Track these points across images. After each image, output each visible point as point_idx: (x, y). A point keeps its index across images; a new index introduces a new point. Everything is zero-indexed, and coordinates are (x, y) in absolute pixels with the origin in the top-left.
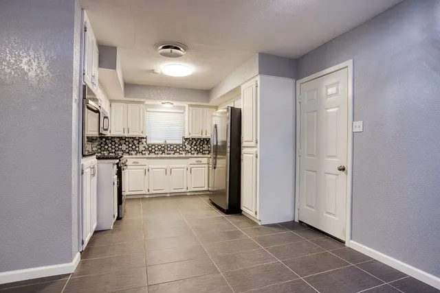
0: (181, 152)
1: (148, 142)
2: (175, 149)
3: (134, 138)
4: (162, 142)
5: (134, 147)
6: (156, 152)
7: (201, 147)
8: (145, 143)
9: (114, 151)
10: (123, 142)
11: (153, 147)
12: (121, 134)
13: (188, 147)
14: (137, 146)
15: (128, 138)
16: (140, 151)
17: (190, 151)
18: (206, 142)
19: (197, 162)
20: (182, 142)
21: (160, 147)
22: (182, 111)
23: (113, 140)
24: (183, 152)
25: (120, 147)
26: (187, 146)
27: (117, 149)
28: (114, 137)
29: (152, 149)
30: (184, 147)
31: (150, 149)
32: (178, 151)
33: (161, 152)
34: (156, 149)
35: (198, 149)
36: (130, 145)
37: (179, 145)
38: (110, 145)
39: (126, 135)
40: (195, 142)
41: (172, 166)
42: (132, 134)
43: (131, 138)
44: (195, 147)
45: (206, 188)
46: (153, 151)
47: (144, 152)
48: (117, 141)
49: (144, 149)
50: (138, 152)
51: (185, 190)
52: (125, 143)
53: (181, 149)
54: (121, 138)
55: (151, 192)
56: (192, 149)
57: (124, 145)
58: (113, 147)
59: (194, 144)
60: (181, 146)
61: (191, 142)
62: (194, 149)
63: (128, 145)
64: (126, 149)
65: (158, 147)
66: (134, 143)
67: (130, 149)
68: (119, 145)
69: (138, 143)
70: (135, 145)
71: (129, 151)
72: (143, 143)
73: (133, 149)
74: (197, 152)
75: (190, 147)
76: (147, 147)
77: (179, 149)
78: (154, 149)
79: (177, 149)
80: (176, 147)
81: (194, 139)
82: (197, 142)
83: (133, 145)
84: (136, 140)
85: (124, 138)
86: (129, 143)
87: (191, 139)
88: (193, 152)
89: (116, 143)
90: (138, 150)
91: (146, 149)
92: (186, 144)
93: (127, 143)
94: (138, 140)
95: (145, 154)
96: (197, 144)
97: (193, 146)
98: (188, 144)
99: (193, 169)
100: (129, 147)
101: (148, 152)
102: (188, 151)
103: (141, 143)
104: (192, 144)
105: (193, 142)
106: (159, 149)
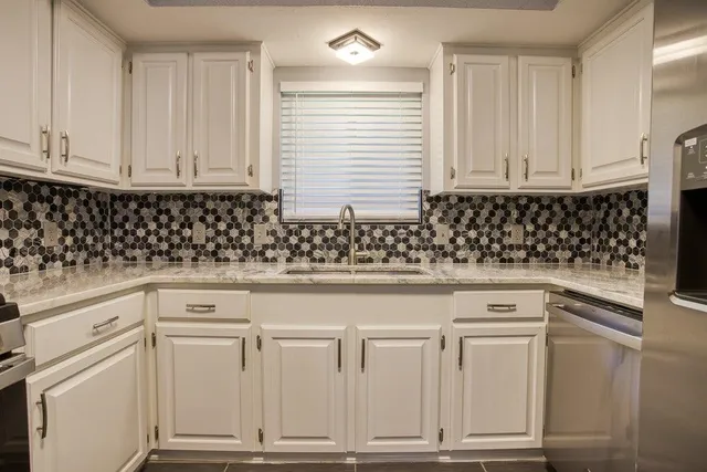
0: (413, 254)
1: (287, 214)
2: (390, 240)
3: (233, 199)
4: (333, 213)
5: (234, 233)
6: (317, 254)
7: (496, 234)
8: (274, 219)
9: (164, 246)
10: (196, 213)
11: (305, 233)
13: (443, 233)
14: (246, 228)
15: (214, 197)
16: (257, 246)
17: (449, 248)
18: (515, 214)
19: (492, 307)
20: (415, 214)
21: (330, 233)
22: (417, 87)
23: (163, 206)
24: (422, 255)
25: (187, 232)
26: (438, 227)
27: (176, 239)
29: (303, 240)
30: (426, 234)
31: (294, 240)
32: (401, 247)
33: (334, 254)
35: (484, 241)
36: (222, 226)
37: (405, 224)
38: (153, 226)
39: (188, 184)
40: (469, 213)
43: (223, 198)
44: (472, 234)
45: (533, 440)
46: (306, 247)
47: (270, 254)
48: (175, 212)
49: (270, 240)
50: (248, 253)
52: (202, 219)
53: (414, 241)
54: (188, 199)
55: (275, 444)
56: (461, 241)
57: (198, 225)
58: (164, 232)
59: (465, 221)
60: (414, 228)
61: (453, 213)
62: (468, 240)
63: (214, 226)
64: (208, 240)
65: (322, 232)
66: (234, 219)
67: (222, 240)
68: (182, 226)
69: (250, 219)
70: (238, 226)
71: (218, 246)
72: (266, 219)
73: (230, 240)
74: (477, 253)
75: (451, 233)
76: (282, 234)
77: (406, 240)
78: (309, 240)
79: (398, 241)
80: (393, 234)
81: (469, 199)
82: (477, 214)
83: (229, 226)
84: (242, 205)
85: (198, 199)
86: (218, 219)
87: (453, 200)
88: (460, 254)
89: (171, 219)
90: (250, 246)
91: (277, 239)
92: (433, 220)
93: (210, 219)
94: (249, 205)
95: (274, 260)
96: (479, 221)
97: (462, 228)
98: (441, 220)
99: (470, 343)
100: (218, 233)
101: (287, 252)
102: (441, 247)
103: (259, 218)
104: (457, 220)
105: (462, 213)
106: (325, 240)
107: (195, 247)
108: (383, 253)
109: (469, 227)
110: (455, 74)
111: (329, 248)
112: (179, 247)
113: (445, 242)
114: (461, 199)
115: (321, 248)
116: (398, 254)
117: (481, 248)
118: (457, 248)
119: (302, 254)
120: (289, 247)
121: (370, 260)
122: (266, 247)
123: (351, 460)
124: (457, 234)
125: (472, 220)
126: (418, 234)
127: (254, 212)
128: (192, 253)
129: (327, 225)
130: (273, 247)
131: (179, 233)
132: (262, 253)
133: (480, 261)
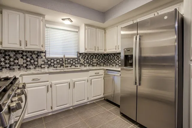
0: (76, 65)
1: (47, 56)
2: (72, 62)
3: (32, 52)
5: (32, 61)
6: (55, 66)
7: (91, 61)
8: (44, 58)
9: (8, 65)
10: (19, 56)
11: (52, 61)
12: (17, 47)
13: (82, 61)
14: (36, 60)
15: (26, 52)
16: (39, 64)
17: (83, 64)
18: (94, 57)
20: (76, 57)
21: (58, 61)
23: (7, 53)
24: (78, 65)
25: (16, 61)
27: (12, 63)
28: (9, 51)
29: (52, 63)
30: (79, 61)
31: (49, 63)
33: (59, 66)
34: (55, 62)
35: (89, 62)
36: (28, 59)
37: (74, 59)
38: (3, 59)
39: (23, 48)
41: (74, 80)
42: (30, 47)
43: (29, 52)
44: (87, 61)
45: (102, 96)
46: (52, 64)
47: (43, 66)
48: (12, 55)
49: (43, 63)
50: (36, 66)
51: (86, 101)
52: (22, 58)
53: (76, 62)
54: (17, 52)
55: (55, 108)
56: (85, 62)
57: (20, 59)
58: (7, 61)
59: (86, 58)
60: (76, 59)
61: (84, 56)
62: (87, 62)
63: (26, 59)
64: (24, 63)
65: (56, 61)
66: (32, 57)
67: (28, 63)
68: (15, 59)
69: (37, 58)
70: (34, 59)
71: (27, 65)
72: (42, 58)
73: (31, 63)
74: (88, 64)
75: (84, 61)
76: (46, 61)
77: (75, 62)
78: (53, 63)
79: (73, 62)
80: (72, 61)
81: (87, 54)
82: (88, 57)
83: (31, 59)
84: (35, 54)
85: (20, 52)
86: (27, 58)
87: (84, 54)
88: (85, 65)
89: (10, 57)
90: (37, 64)
91: (45, 63)
92: (80, 58)
93: (25, 57)
94: (37, 54)
95: (44, 68)
96: (89, 58)
97: (85, 59)
98: (82, 58)
99: (92, 80)
100: (27, 61)
101: (48, 66)
102: (82, 63)
103: (40, 57)
104: (85, 58)
105: (85, 56)
106: (57, 62)
107: (19, 65)
108: (70, 65)
109: (87, 59)
110: (87, 30)
111: (58, 64)
112: (13, 65)
113: (82, 62)
114: (85, 54)
115: (56, 64)
116: (73, 65)
117: (89, 63)
118: (85, 63)
119: (51, 66)
120: (48, 64)
121: (68, 67)
122: (42, 64)
123: (71, 108)
124: (85, 61)
125: (87, 58)
126: (77, 61)
127: (38, 56)
128: (18, 67)
129: (57, 59)
130: (44, 65)
131: (13, 61)
132: (41, 66)
133: (89, 66)
